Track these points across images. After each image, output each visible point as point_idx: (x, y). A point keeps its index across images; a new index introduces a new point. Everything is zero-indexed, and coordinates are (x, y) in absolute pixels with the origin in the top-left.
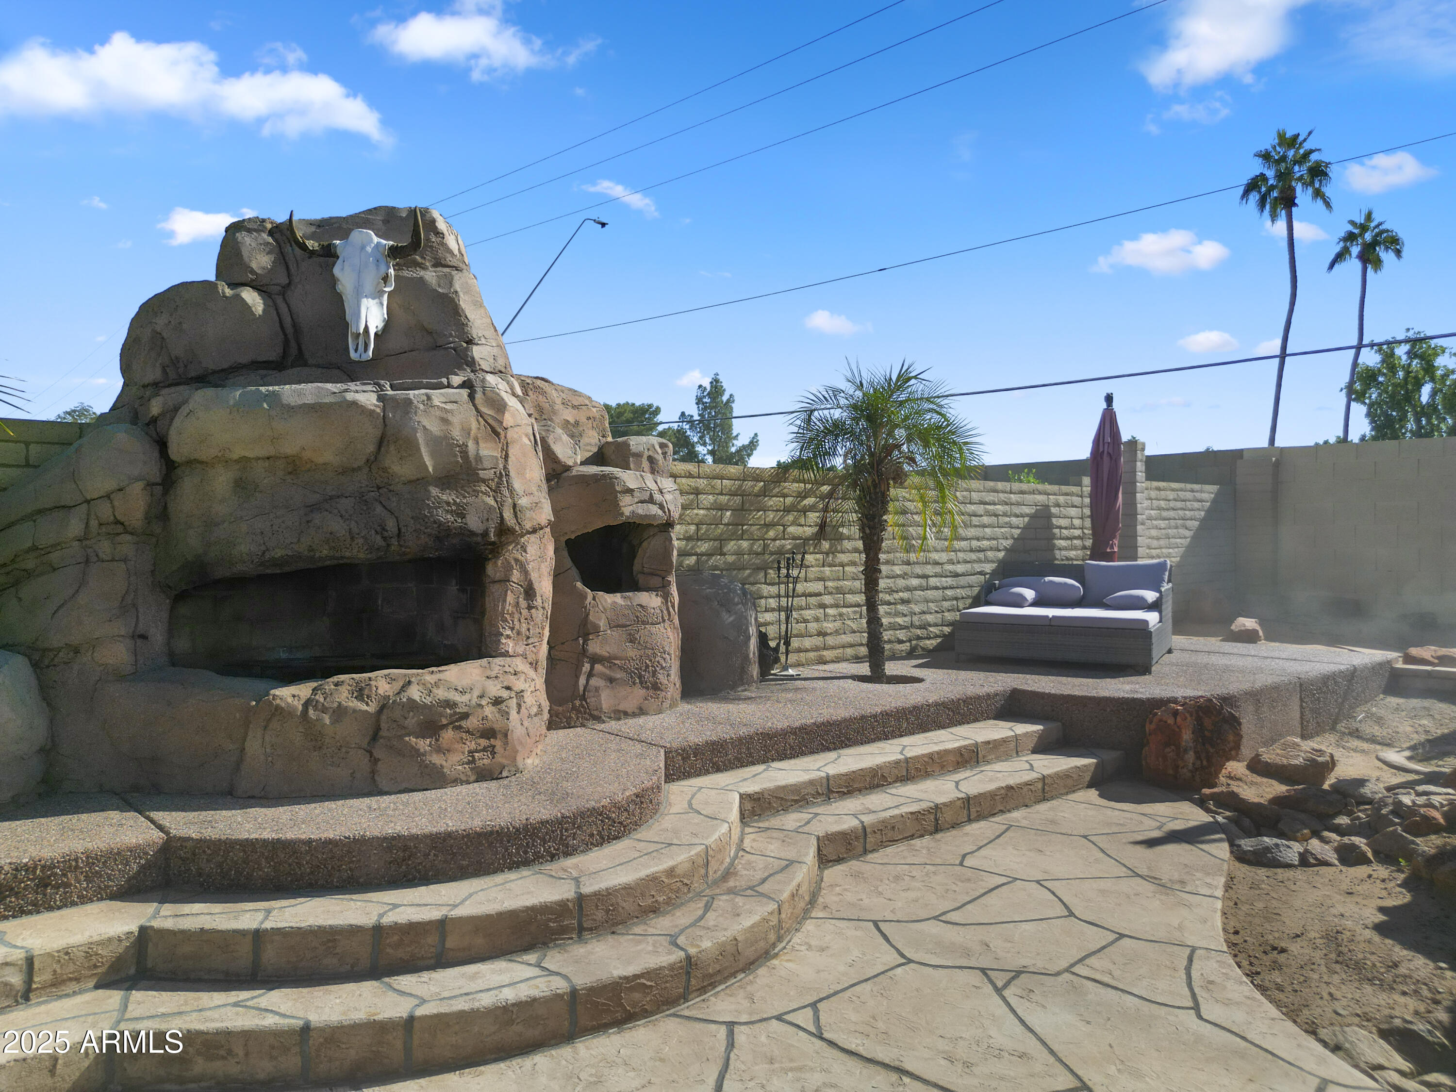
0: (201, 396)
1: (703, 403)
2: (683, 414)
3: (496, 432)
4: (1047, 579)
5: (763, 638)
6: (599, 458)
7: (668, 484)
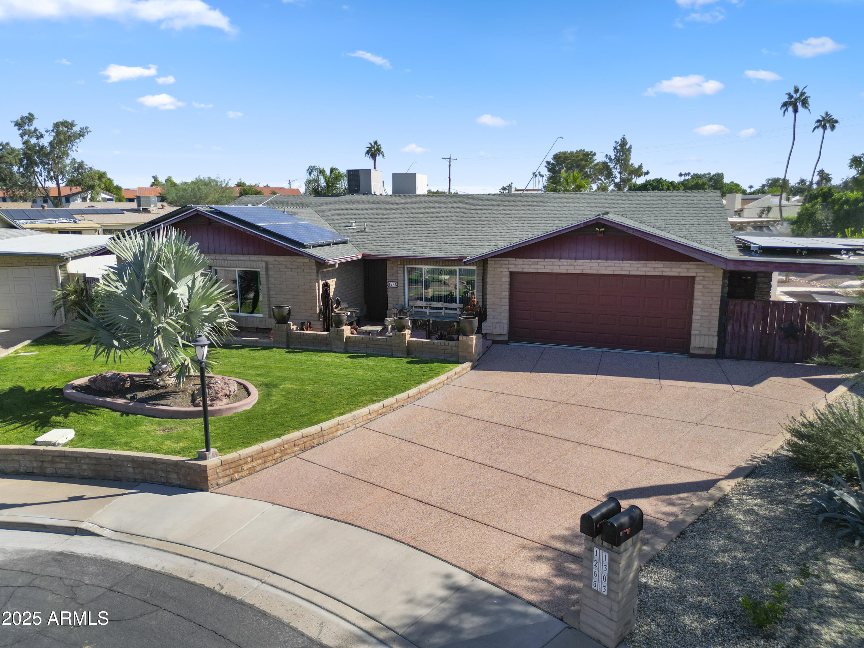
1: (617, 150)
2: (607, 155)
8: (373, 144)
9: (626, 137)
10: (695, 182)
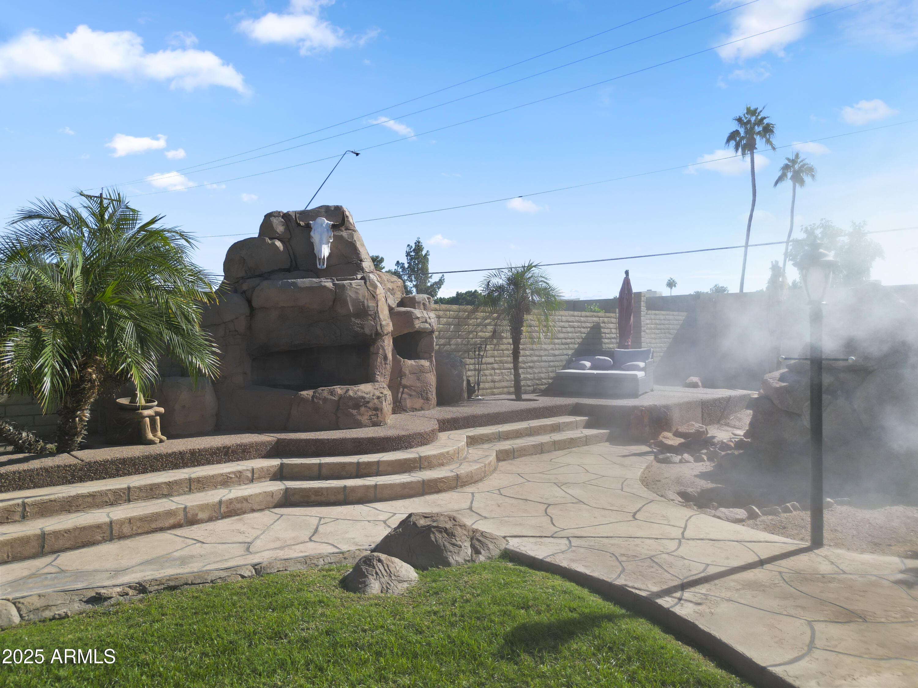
0: (265, 283)
1: (410, 256)
2: (398, 262)
3: (374, 297)
4: (597, 357)
5: (468, 381)
6: (401, 304)
7: (432, 315)
9: (421, 240)
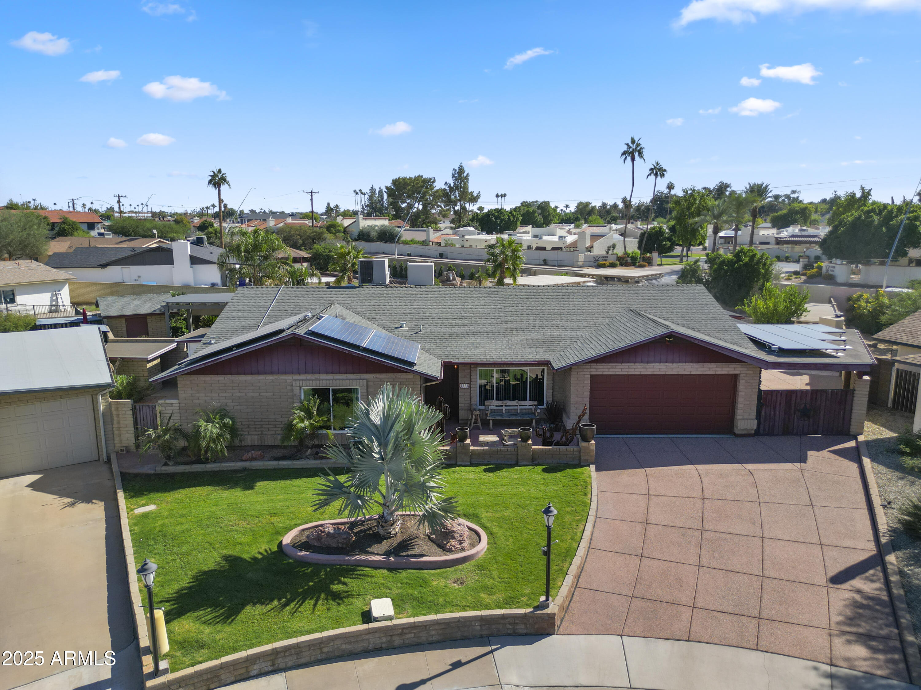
1: (455, 177)
8: (216, 172)
9: (463, 165)
10: (526, 210)
